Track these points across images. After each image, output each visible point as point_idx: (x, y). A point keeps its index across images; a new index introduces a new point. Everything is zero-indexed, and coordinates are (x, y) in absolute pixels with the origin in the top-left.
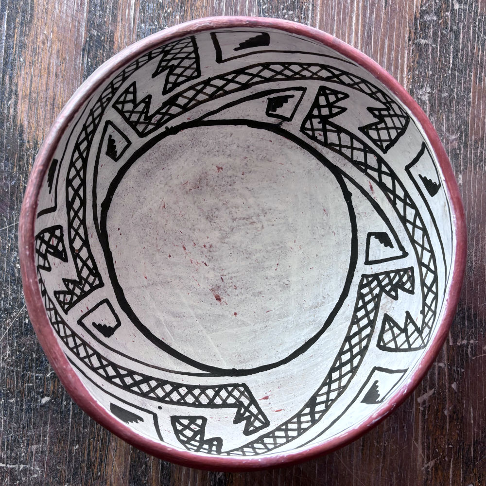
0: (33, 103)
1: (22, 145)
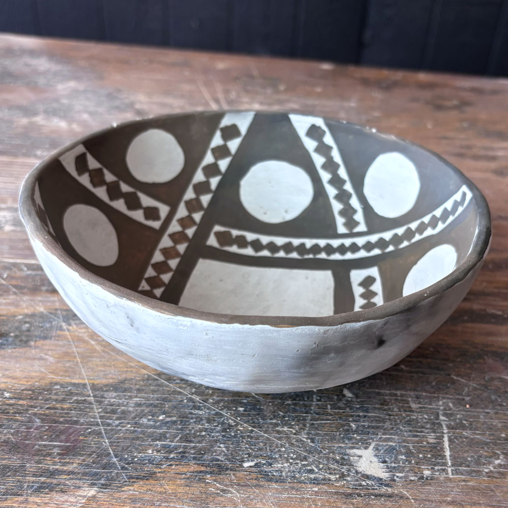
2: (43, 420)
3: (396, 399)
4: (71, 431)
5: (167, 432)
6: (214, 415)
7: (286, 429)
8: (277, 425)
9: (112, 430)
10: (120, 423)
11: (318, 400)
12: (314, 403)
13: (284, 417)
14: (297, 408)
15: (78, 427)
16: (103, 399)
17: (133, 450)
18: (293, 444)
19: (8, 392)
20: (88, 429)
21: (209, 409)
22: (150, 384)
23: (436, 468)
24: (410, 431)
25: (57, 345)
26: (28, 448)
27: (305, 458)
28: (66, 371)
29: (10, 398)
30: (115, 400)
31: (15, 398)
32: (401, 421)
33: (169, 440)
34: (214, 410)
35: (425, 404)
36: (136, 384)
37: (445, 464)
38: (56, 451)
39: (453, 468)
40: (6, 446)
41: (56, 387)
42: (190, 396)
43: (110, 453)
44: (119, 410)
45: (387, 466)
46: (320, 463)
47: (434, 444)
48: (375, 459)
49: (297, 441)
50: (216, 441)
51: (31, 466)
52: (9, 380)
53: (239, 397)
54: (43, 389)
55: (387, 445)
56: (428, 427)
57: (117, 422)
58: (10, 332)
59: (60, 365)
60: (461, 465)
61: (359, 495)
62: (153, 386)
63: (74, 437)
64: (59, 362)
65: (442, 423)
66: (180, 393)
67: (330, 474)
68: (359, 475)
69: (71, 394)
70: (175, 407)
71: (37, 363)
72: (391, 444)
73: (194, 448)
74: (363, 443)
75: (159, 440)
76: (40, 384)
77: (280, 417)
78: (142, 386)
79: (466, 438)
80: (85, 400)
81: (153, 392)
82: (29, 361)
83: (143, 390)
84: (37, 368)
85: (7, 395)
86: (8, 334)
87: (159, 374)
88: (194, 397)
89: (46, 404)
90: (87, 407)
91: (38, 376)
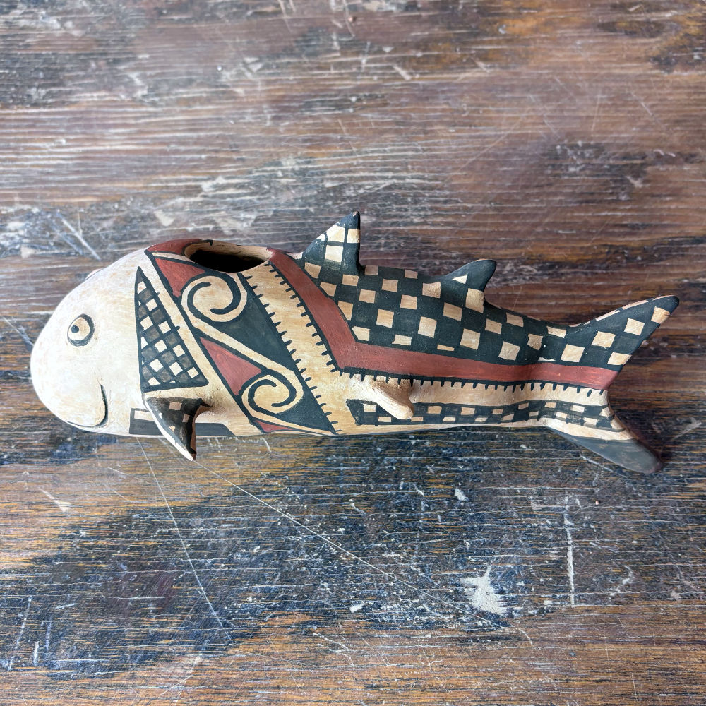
1: (64, 557)
2: (129, 566)
3: (516, 499)
4: (162, 578)
5: (265, 571)
6: (313, 541)
7: (392, 555)
8: (382, 550)
9: (206, 572)
10: (213, 562)
11: (427, 509)
12: (422, 514)
13: (390, 537)
14: (404, 523)
15: (169, 572)
16: (189, 529)
17: (232, 598)
18: (401, 575)
19: (84, 529)
20: (180, 573)
21: (306, 532)
22: (238, 502)
23: (558, 596)
24: (531, 545)
25: (124, 451)
26: (120, 606)
27: (416, 595)
28: (141, 491)
29: (88, 538)
30: (202, 529)
31: (93, 537)
32: (520, 532)
33: (267, 582)
34: (312, 534)
35: (549, 503)
36: (222, 504)
37: (567, 590)
38: (151, 607)
39: (576, 595)
40: (98, 605)
41: (134, 516)
42: (283, 515)
43: (208, 606)
44: (209, 544)
45: (505, 597)
46: (432, 600)
47: (557, 561)
48: (492, 590)
49: (406, 571)
50: (319, 579)
51: (129, 631)
52: (81, 511)
53: (338, 512)
54: (121, 521)
55: (505, 568)
56: (550, 537)
57: (209, 561)
58: (67, 438)
59: (133, 481)
60: (584, 590)
61: (475, 640)
62: (241, 504)
63: (166, 586)
64: (131, 477)
65: (567, 530)
66: (272, 511)
67: (444, 613)
68: (475, 613)
69: (153, 525)
70: (269, 533)
71: (106, 481)
72: (509, 566)
73: (296, 590)
74: (478, 568)
75: (258, 582)
76: (117, 513)
77: (385, 539)
78: (229, 505)
79: (592, 550)
80: (170, 532)
81: (243, 512)
82: (97, 480)
83: (231, 511)
84: (108, 489)
85: (83, 533)
86: (64, 439)
87: (245, 486)
88: (288, 516)
89: (127, 542)
90: (173, 542)
91: (112, 502)
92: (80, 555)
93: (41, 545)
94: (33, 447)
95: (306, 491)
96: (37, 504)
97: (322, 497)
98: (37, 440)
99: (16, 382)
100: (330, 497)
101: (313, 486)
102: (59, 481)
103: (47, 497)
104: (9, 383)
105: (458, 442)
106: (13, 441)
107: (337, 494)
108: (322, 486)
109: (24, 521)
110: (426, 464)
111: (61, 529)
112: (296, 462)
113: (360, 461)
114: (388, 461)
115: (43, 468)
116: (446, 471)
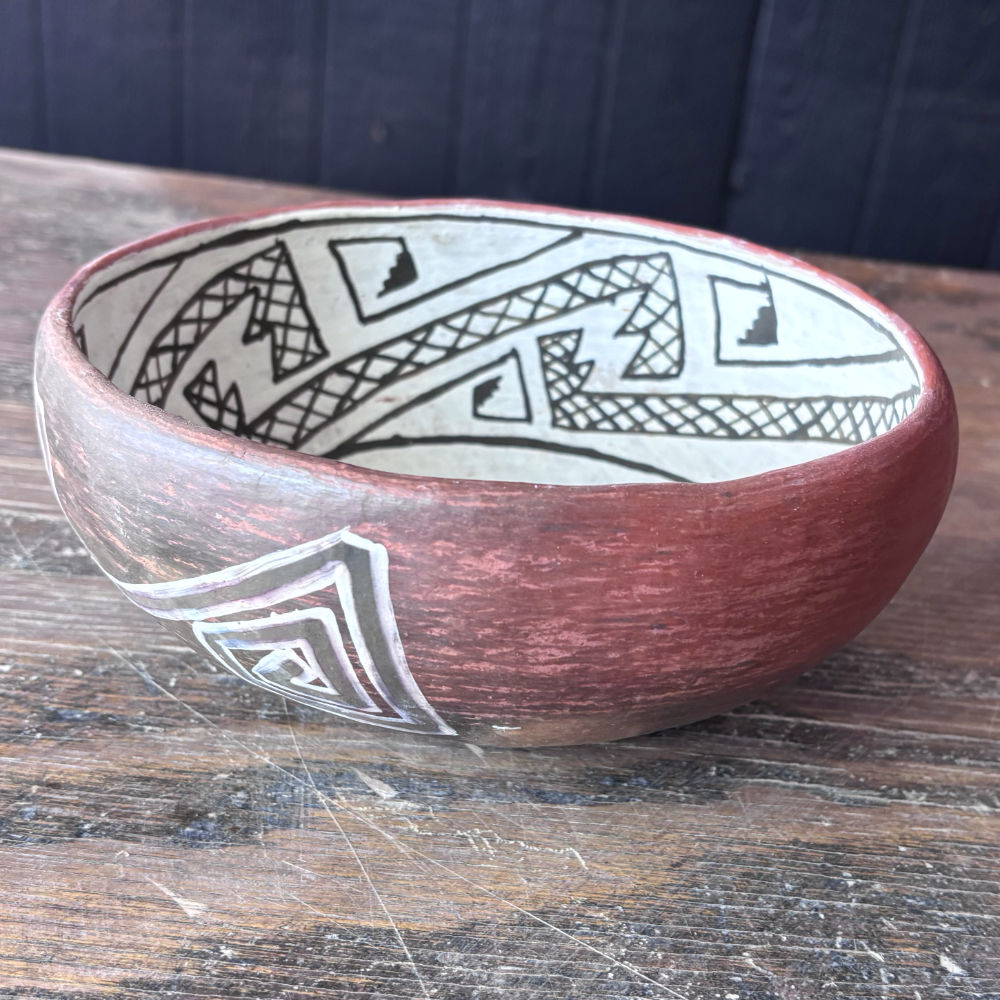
0: (57, 953)
1: (185, 985)
11: (892, 981)
12: (884, 987)
16: (436, 967)
19: (228, 946)
21: (665, 994)
22: (529, 935)
25: (313, 842)
28: (344, 901)
29: (235, 961)
30: (460, 968)
31: (246, 960)
34: (677, 998)
36: (498, 934)
41: (329, 937)
42: (617, 964)
44: (475, 993)
52: (226, 919)
53: (724, 970)
54: (304, 941)
58: (206, 813)
59: (328, 886)
62: (534, 938)
64: (324, 880)
66: (596, 956)
69: (365, 953)
70: (593, 988)
71: (277, 880)
76: (295, 929)
78: (512, 938)
80: (398, 967)
81: (540, 952)
82: (260, 877)
83: (517, 948)
84: (281, 893)
85: (228, 952)
86: (203, 815)
87: (542, 913)
88: (627, 965)
89: (314, 974)
90: (404, 983)
91: (286, 912)
92: (218, 985)
93: (140, 962)
94: (143, 818)
95: (657, 932)
96: (140, 899)
97: (689, 944)
98: (151, 809)
99: (123, 730)
100: (707, 946)
101: (671, 926)
102: (186, 872)
103: (162, 892)
104: (108, 729)
105: (933, 890)
106: (105, 807)
107: (718, 943)
108: (688, 928)
109: (111, 922)
110: (880, 915)
111: (183, 942)
112: (636, 889)
113: (756, 898)
114: (808, 904)
115: (156, 849)
116: (918, 929)
